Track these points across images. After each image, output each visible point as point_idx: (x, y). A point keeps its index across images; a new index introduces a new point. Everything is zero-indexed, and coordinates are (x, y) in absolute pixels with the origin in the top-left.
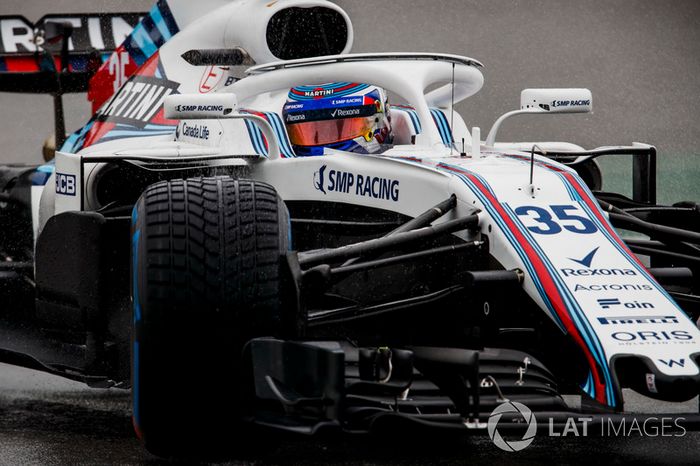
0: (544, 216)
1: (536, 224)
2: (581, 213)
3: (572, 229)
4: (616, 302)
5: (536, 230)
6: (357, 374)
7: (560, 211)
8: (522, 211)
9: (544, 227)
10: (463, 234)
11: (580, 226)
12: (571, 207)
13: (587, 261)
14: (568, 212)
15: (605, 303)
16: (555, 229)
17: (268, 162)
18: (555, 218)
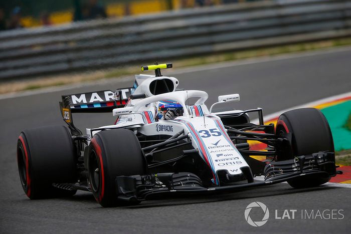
0: (207, 132)
1: (204, 135)
2: (218, 130)
3: (214, 135)
4: (222, 155)
5: (203, 137)
6: (141, 183)
7: (212, 131)
8: (201, 132)
9: (206, 135)
10: (186, 140)
11: (217, 134)
12: (216, 129)
13: (216, 144)
14: (214, 131)
15: (218, 156)
16: (209, 135)
17: (145, 126)
18: (210, 133)
